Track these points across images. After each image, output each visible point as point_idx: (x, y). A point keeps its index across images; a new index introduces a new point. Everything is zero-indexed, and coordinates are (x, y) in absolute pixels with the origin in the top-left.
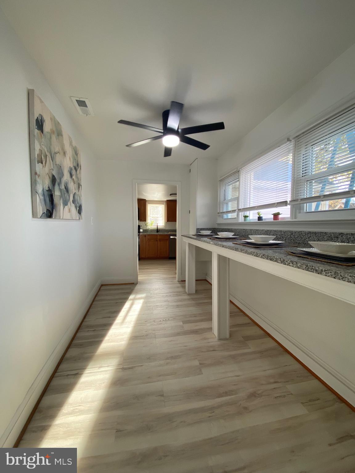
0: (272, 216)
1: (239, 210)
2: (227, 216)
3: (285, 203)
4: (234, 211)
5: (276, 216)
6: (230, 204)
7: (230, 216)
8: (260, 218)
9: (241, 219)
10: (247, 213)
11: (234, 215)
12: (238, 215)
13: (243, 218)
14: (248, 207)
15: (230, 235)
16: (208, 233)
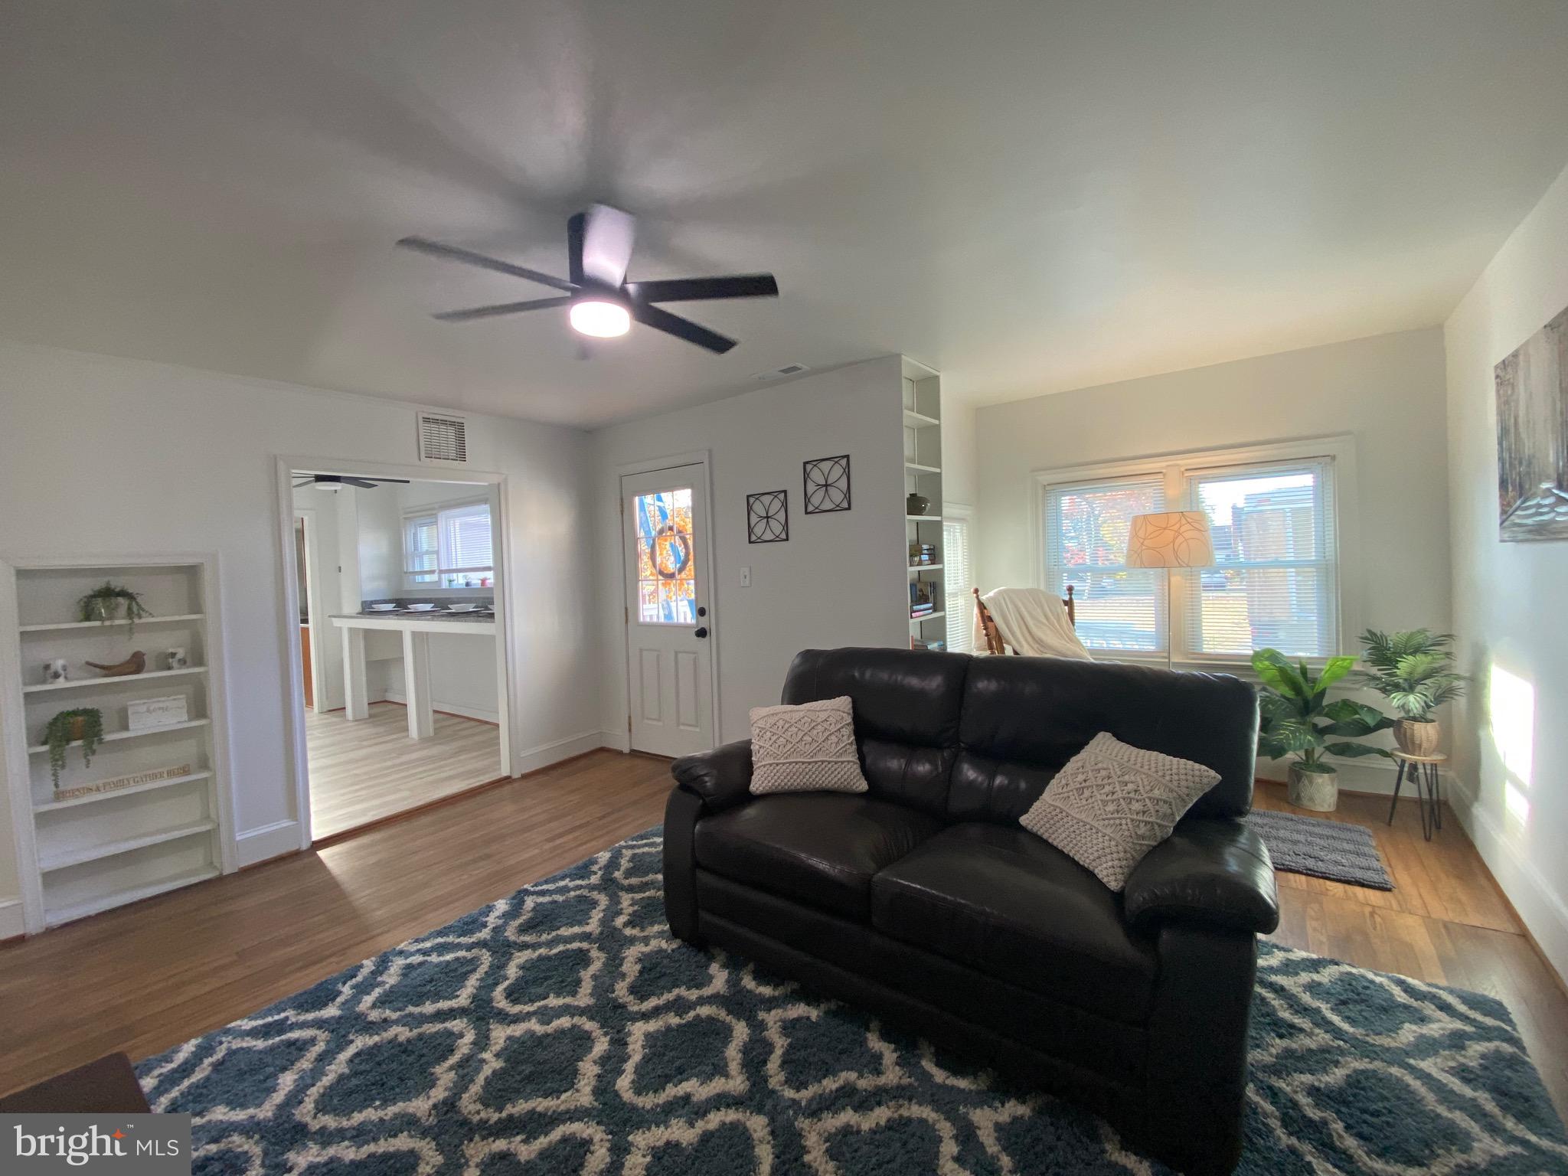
0: (480, 582)
1: (441, 572)
2: (423, 578)
3: (488, 569)
4: (432, 572)
5: (483, 581)
6: (426, 558)
7: (428, 578)
8: (467, 584)
9: (445, 585)
10: (454, 576)
11: (435, 577)
12: (440, 578)
13: (447, 583)
14: (454, 568)
15: (428, 607)
16: (390, 607)
